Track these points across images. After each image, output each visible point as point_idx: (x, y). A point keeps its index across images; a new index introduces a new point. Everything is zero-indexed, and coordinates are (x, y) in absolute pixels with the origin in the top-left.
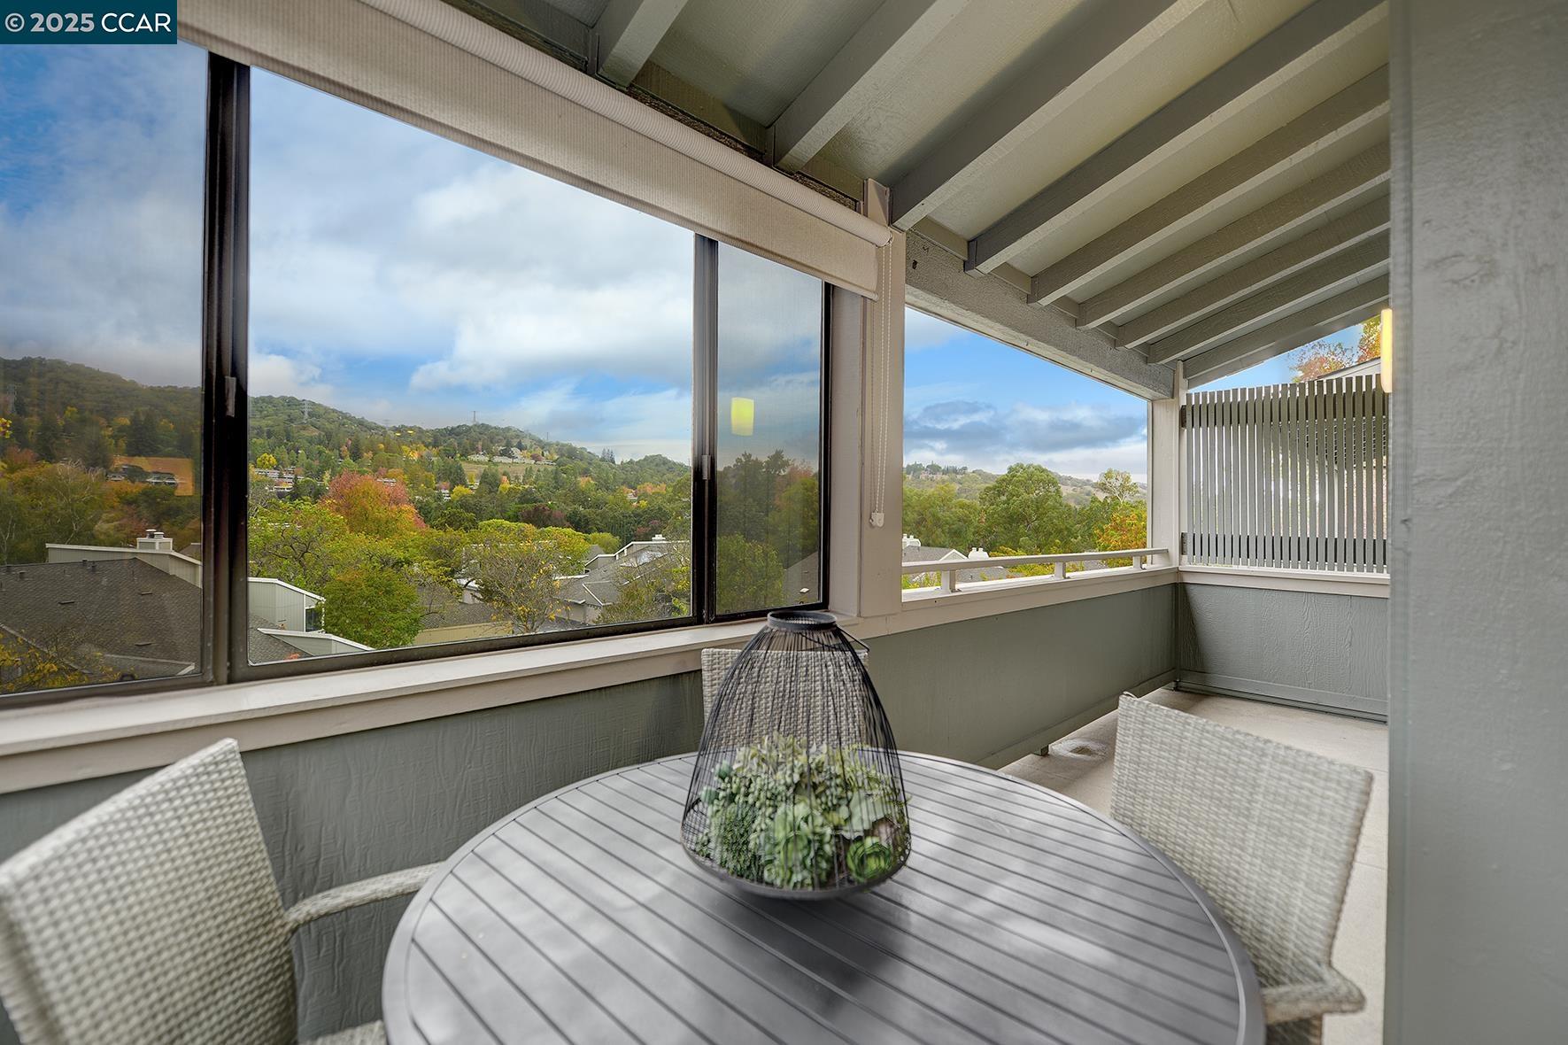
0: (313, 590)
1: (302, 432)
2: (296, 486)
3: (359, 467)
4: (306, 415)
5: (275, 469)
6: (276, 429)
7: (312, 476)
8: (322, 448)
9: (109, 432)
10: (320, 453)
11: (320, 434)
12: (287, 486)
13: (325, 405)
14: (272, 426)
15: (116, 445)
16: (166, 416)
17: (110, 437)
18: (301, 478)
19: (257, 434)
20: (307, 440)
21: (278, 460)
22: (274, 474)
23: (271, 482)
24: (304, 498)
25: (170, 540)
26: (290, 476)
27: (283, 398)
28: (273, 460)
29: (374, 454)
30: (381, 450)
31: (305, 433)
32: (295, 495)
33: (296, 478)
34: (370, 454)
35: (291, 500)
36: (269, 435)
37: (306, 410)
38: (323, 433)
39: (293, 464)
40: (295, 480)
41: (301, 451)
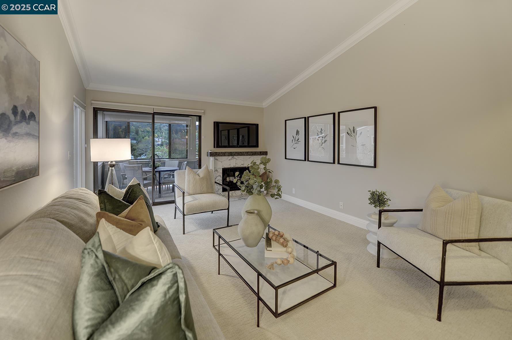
2: (162, 142)
3: (177, 136)
6: (157, 127)
7: (166, 140)
9: (121, 130)
15: (122, 133)
16: (133, 125)
17: (121, 131)
21: (158, 136)
22: (157, 139)
24: (164, 145)
25: (133, 156)
26: (161, 140)
30: (183, 132)
33: (162, 140)
34: (180, 133)
35: (160, 146)
39: (161, 136)
40: (162, 141)
41: (163, 133)
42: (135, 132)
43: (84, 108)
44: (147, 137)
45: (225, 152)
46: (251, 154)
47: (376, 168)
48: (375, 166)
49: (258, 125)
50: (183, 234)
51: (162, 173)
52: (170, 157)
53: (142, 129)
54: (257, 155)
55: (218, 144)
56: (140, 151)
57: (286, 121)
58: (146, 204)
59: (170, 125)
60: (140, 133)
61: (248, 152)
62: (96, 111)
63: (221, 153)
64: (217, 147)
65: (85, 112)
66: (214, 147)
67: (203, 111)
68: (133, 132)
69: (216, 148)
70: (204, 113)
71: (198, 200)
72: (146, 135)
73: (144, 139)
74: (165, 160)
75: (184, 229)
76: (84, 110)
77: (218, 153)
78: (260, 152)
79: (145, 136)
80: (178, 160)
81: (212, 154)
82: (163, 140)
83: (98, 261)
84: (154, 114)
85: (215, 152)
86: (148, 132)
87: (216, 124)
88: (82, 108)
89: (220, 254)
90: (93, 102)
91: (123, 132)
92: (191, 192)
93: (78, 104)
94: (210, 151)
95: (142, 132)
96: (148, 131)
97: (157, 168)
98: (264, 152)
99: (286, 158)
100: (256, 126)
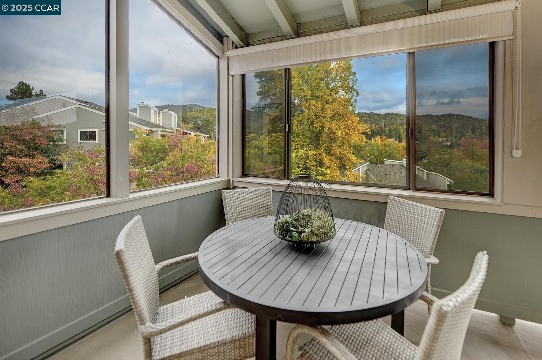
0: (450, 178)
1: (454, 125)
2: (452, 143)
3: (475, 136)
4: (456, 119)
5: (445, 138)
6: (446, 125)
7: (457, 140)
8: (461, 130)
9: (402, 130)
10: (460, 131)
11: (460, 125)
12: (449, 143)
13: (462, 115)
14: (444, 124)
18: (453, 141)
19: (440, 127)
20: (456, 127)
22: (445, 140)
23: (444, 143)
24: (454, 147)
27: (448, 114)
28: (445, 135)
29: (481, 131)
30: (484, 129)
31: (456, 125)
32: (451, 146)
34: (479, 131)
35: (450, 148)
36: (444, 127)
37: (456, 117)
38: (461, 125)
39: (451, 136)
40: (451, 141)
41: (454, 131)
53: (426, 128)
56: (421, 153)
60: (423, 132)
73: (428, 139)
79: (430, 136)
91: (405, 132)
95: (426, 131)
96: (433, 129)
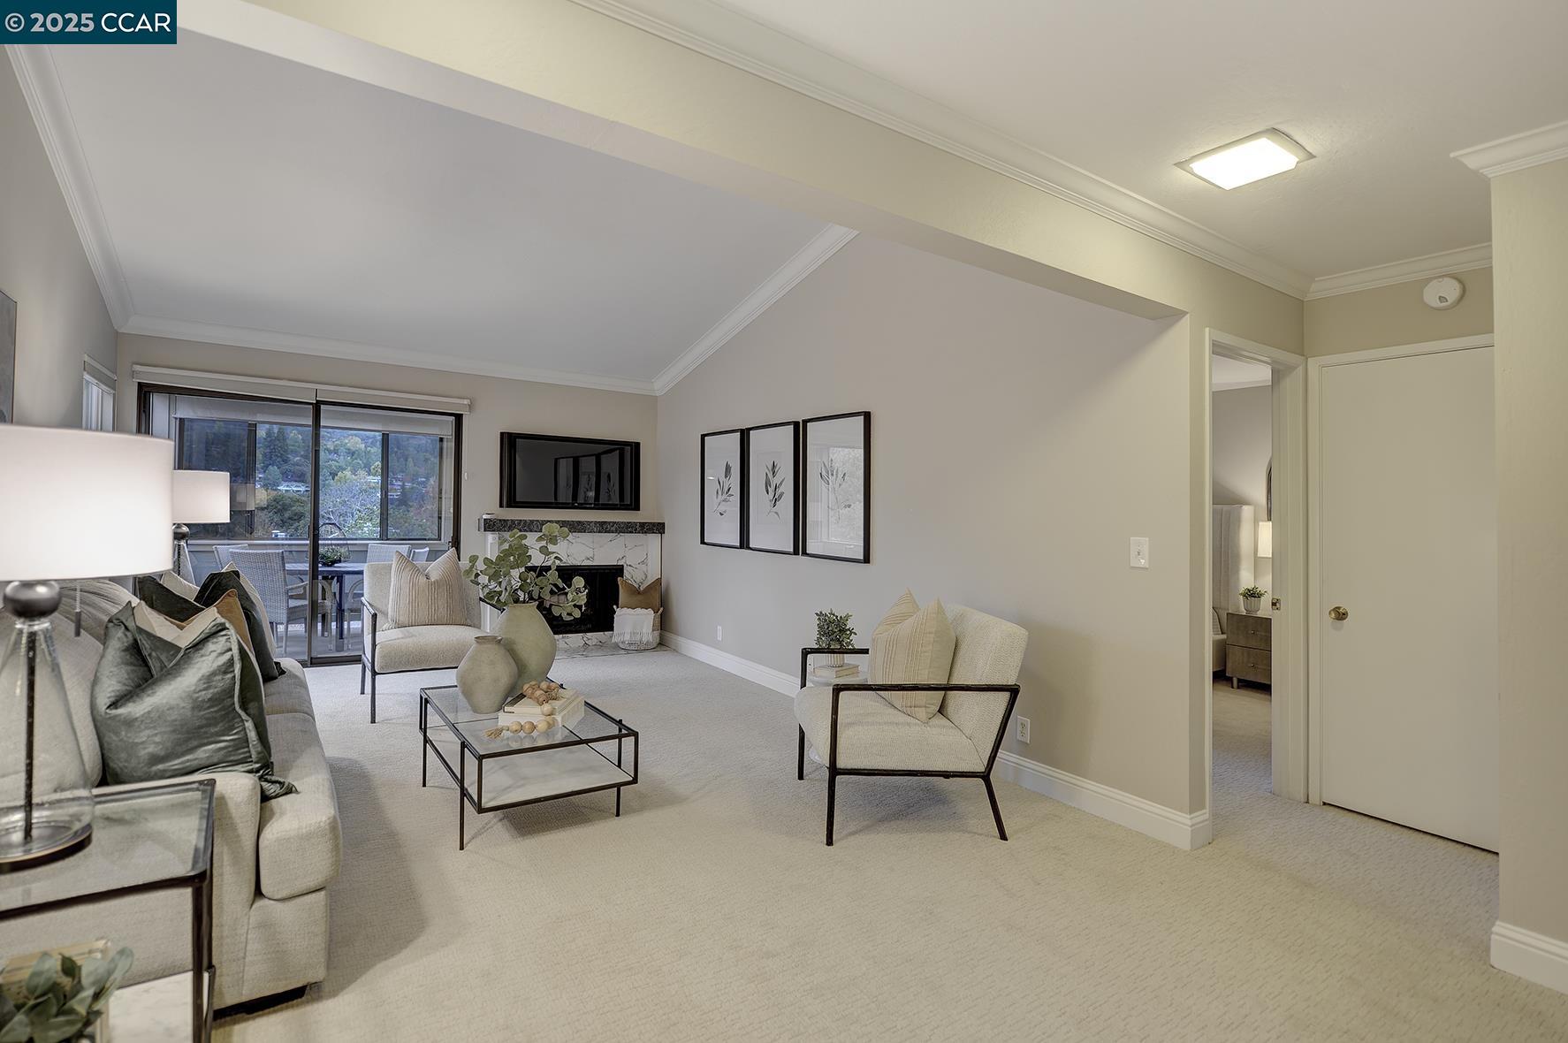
40: (403, 487)
42: (302, 453)
43: (111, 384)
44: (348, 473)
45: (532, 522)
46: (613, 529)
47: (869, 562)
48: (867, 560)
49: (638, 445)
50: (372, 723)
51: (347, 577)
52: (384, 536)
54: (631, 532)
55: (510, 498)
57: (703, 436)
58: (245, 613)
59: (385, 438)
61: (602, 524)
62: (145, 393)
63: (519, 524)
64: (509, 506)
65: (114, 394)
66: (501, 506)
67: (466, 402)
68: (295, 453)
69: (507, 507)
70: (471, 407)
71: (416, 636)
72: (342, 464)
74: (367, 545)
75: (375, 710)
76: (112, 391)
77: (509, 523)
78: (642, 525)
79: (342, 469)
80: (406, 544)
81: (490, 526)
82: (408, 485)
83: (128, 634)
84: (317, 406)
85: (500, 520)
86: (353, 453)
87: (506, 440)
88: (106, 385)
89: (426, 741)
90: (138, 368)
92: (403, 619)
93: (95, 378)
94: (485, 517)
95: (329, 453)
96: (353, 449)
97: (336, 565)
98: (654, 524)
99: (703, 542)
100: (632, 449)
